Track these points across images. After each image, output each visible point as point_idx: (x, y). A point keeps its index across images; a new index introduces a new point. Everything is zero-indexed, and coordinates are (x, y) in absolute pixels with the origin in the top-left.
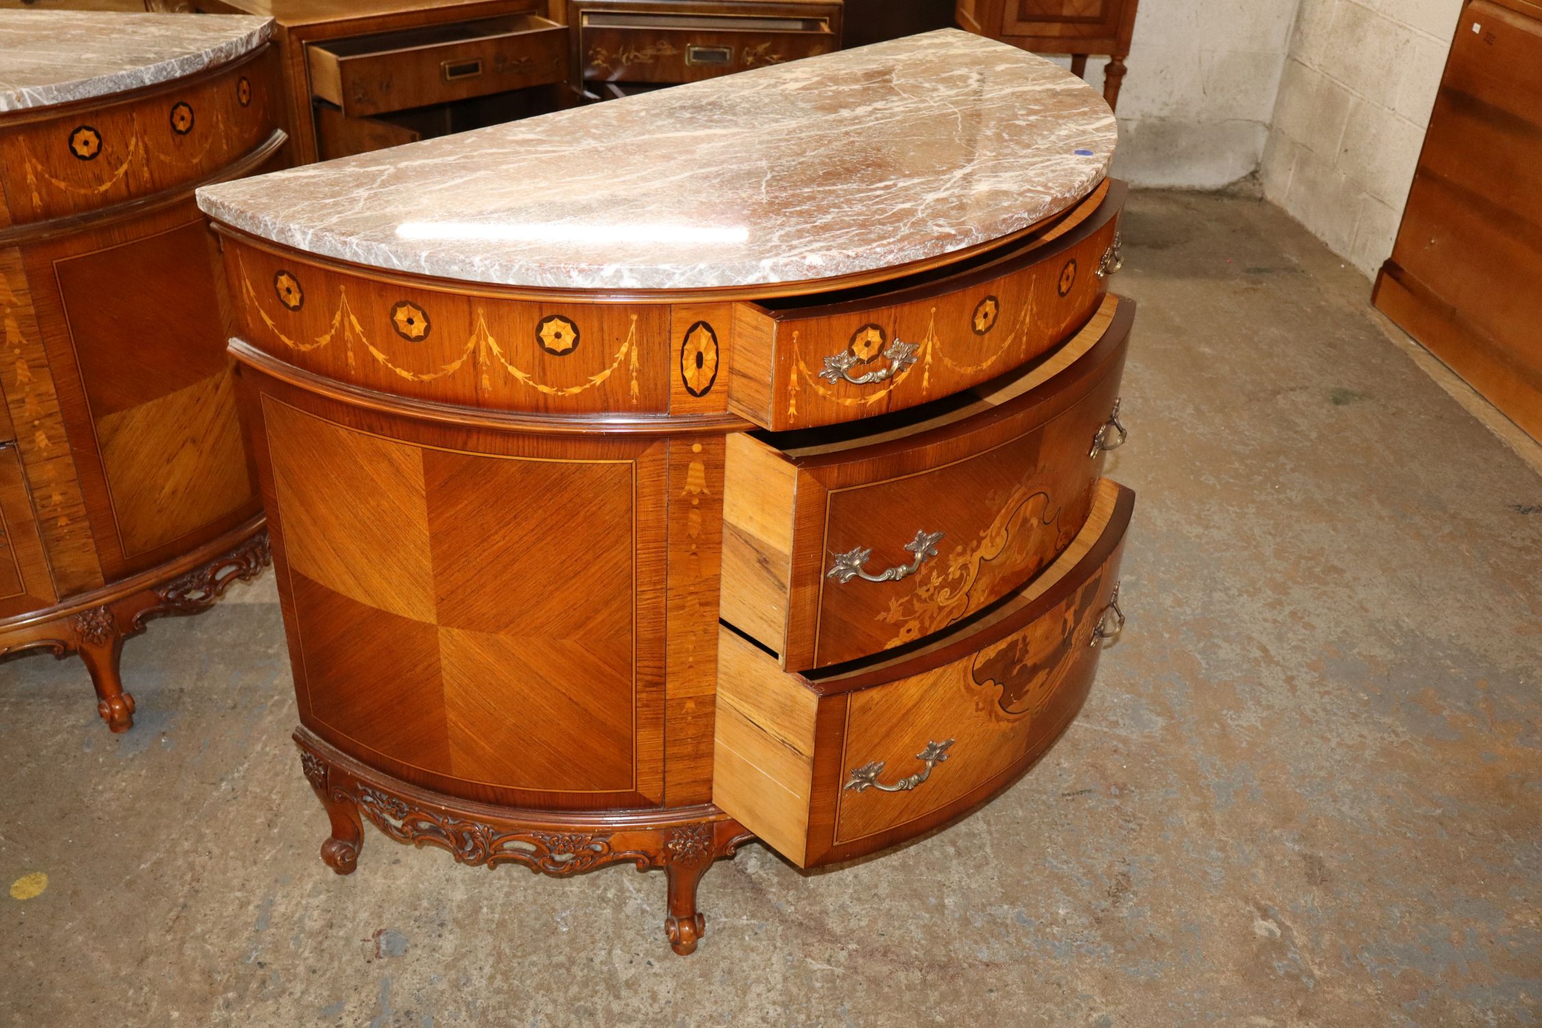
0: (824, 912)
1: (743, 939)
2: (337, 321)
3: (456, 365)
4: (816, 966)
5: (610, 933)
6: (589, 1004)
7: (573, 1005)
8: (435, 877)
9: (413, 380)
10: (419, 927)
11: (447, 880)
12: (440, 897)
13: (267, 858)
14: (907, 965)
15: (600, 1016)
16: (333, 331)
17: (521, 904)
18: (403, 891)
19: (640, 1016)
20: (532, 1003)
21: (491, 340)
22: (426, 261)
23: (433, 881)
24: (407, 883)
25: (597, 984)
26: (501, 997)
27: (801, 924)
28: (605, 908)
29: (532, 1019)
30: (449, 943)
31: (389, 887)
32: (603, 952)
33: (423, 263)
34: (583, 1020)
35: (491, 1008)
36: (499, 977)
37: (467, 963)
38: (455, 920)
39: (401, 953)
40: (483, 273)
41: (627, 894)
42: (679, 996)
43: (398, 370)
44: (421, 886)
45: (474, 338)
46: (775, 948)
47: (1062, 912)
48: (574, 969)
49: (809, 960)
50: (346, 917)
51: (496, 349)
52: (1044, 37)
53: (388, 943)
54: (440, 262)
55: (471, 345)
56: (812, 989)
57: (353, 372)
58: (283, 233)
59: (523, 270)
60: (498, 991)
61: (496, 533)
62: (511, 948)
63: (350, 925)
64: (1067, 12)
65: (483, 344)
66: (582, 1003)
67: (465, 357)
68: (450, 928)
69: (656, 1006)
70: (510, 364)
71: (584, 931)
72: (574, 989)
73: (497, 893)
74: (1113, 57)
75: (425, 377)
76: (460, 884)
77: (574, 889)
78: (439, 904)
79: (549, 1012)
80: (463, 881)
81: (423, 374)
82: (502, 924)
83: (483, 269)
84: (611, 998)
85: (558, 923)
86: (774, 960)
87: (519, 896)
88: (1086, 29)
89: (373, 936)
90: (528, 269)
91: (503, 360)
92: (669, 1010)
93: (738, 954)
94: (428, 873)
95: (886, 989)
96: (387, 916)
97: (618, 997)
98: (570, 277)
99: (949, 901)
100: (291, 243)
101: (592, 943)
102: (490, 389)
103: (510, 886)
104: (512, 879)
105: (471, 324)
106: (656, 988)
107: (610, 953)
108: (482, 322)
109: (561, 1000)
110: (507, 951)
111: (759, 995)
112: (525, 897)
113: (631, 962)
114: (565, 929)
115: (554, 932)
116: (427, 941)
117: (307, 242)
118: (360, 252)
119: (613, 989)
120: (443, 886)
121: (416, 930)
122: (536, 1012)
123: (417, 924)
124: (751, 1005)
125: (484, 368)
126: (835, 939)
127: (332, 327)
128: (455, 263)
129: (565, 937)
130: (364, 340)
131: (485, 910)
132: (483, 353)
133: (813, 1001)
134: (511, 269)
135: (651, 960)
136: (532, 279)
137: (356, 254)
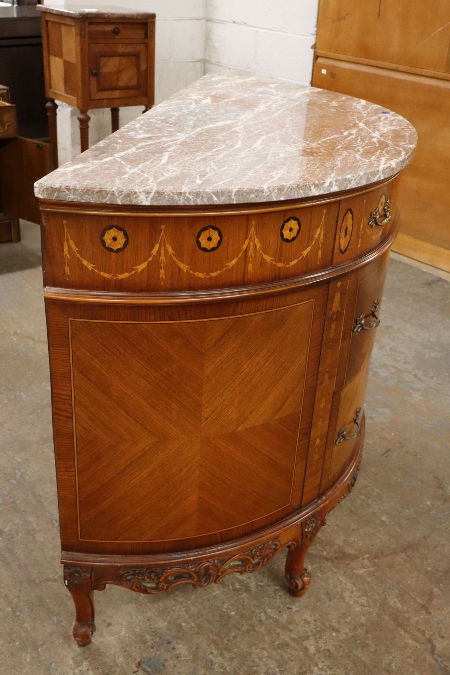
0: (340, 547)
1: (318, 576)
2: (154, 252)
3: (234, 262)
4: (361, 572)
5: (256, 604)
6: (281, 641)
7: (274, 645)
8: (140, 622)
9: (206, 278)
10: (157, 650)
11: (148, 620)
12: (153, 630)
13: (28, 660)
14: (396, 553)
15: (292, 643)
16: (150, 259)
17: (198, 613)
18: (129, 638)
19: (310, 634)
20: (254, 655)
21: (257, 240)
22: (235, 195)
23: (140, 624)
24: (126, 632)
25: (275, 630)
26: (236, 662)
27: (336, 558)
28: (242, 594)
29: (262, 663)
30: (182, 649)
31: (119, 639)
32: (262, 614)
33: (233, 197)
34: (286, 650)
35: (237, 669)
36: (225, 652)
37: (202, 654)
38: (174, 637)
39: (162, 668)
40: (268, 196)
41: (246, 582)
42: (317, 615)
43: (196, 274)
44: (136, 630)
45: (247, 242)
46: (336, 573)
47: (428, 503)
48: (257, 629)
49: (355, 571)
50: (111, 666)
51: (258, 245)
52: (112, 99)
53: (149, 667)
54: (244, 194)
55: (245, 247)
56: (369, 583)
57: (162, 283)
58: (129, 197)
59: (289, 190)
60: (232, 659)
61: (245, 364)
62: (216, 636)
63: (118, 669)
64: (121, 84)
65: (252, 243)
66: (277, 643)
67: (240, 255)
68: (175, 642)
69: (312, 625)
70: (265, 253)
71: (243, 609)
72: (267, 638)
73: (181, 613)
74: (146, 106)
75: (214, 274)
76: (157, 619)
77: (217, 592)
78: (156, 633)
79: (266, 655)
80: (157, 616)
81: (213, 272)
82: (199, 627)
83: (268, 193)
84: (288, 633)
85: (226, 612)
86: (340, 578)
87: (194, 609)
88: (132, 92)
89: (137, 667)
90: (291, 189)
91: (261, 252)
92: (319, 624)
93: (323, 583)
94: (133, 621)
95: (398, 567)
96: (134, 654)
97: (291, 631)
98: (310, 190)
99: (384, 518)
100: (134, 202)
101: (253, 612)
102: (252, 272)
103: (184, 607)
104: (181, 603)
105: (247, 232)
106: (303, 618)
107: (265, 613)
108: (253, 230)
109: (266, 646)
110: (215, 638)
111: (350, 597)
112: (197, 608)
113: (280, 612)
114: (233, 613)
115: (229, 617)
116: (169, 655)
117: (149, 199)
118: (191, 197)
119: (284, 627)
120: (148, 624)
121: (158, 653)
122: (261, 658)
123: (155, 650)
124: (351, 603)
125: (250, 259)
126: (356, 557)
127: (150, 256)
128: (253, 193)
129: (237, 617)
130: (175, 259)
131: (183, 624)
132: (251, 250)
133: (375, 588)
134: (283, 190)
135: (288, 606)
136: (293, 195)
137: (188, 199)
